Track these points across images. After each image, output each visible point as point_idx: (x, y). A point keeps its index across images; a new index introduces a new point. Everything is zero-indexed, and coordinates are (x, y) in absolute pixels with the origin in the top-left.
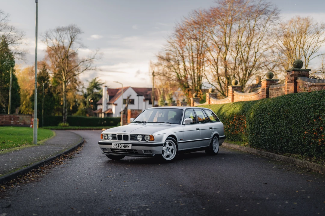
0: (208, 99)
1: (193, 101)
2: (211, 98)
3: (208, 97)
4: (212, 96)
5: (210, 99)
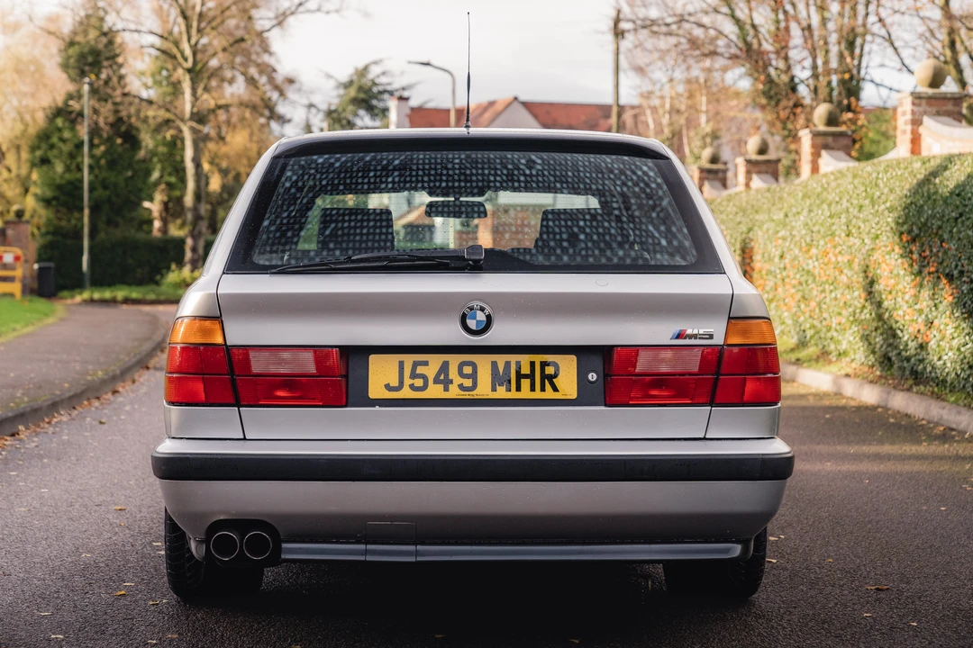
0: (909, 128)
1: (813, 146)
2: (926, 119)
3: (909, 117)
4: (934, 110)
5: (921, 130)
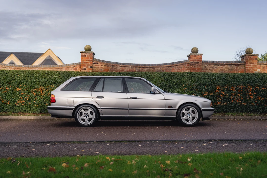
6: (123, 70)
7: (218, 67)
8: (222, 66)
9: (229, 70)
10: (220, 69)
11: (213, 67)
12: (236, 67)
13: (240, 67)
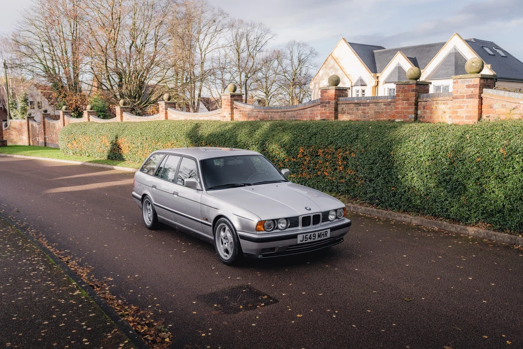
6: (257, 117)
7: (360, 107)
8: (365, 106)
9: (375, 112)
10: (362, 112)
11: (352, 109)
12: (385, 106)
13: (391, 106)
